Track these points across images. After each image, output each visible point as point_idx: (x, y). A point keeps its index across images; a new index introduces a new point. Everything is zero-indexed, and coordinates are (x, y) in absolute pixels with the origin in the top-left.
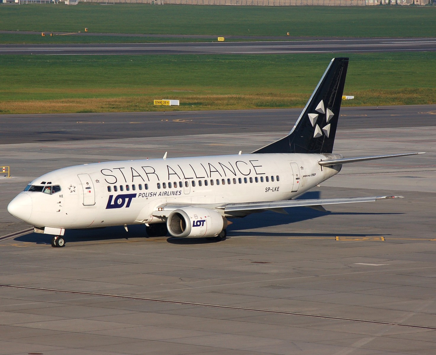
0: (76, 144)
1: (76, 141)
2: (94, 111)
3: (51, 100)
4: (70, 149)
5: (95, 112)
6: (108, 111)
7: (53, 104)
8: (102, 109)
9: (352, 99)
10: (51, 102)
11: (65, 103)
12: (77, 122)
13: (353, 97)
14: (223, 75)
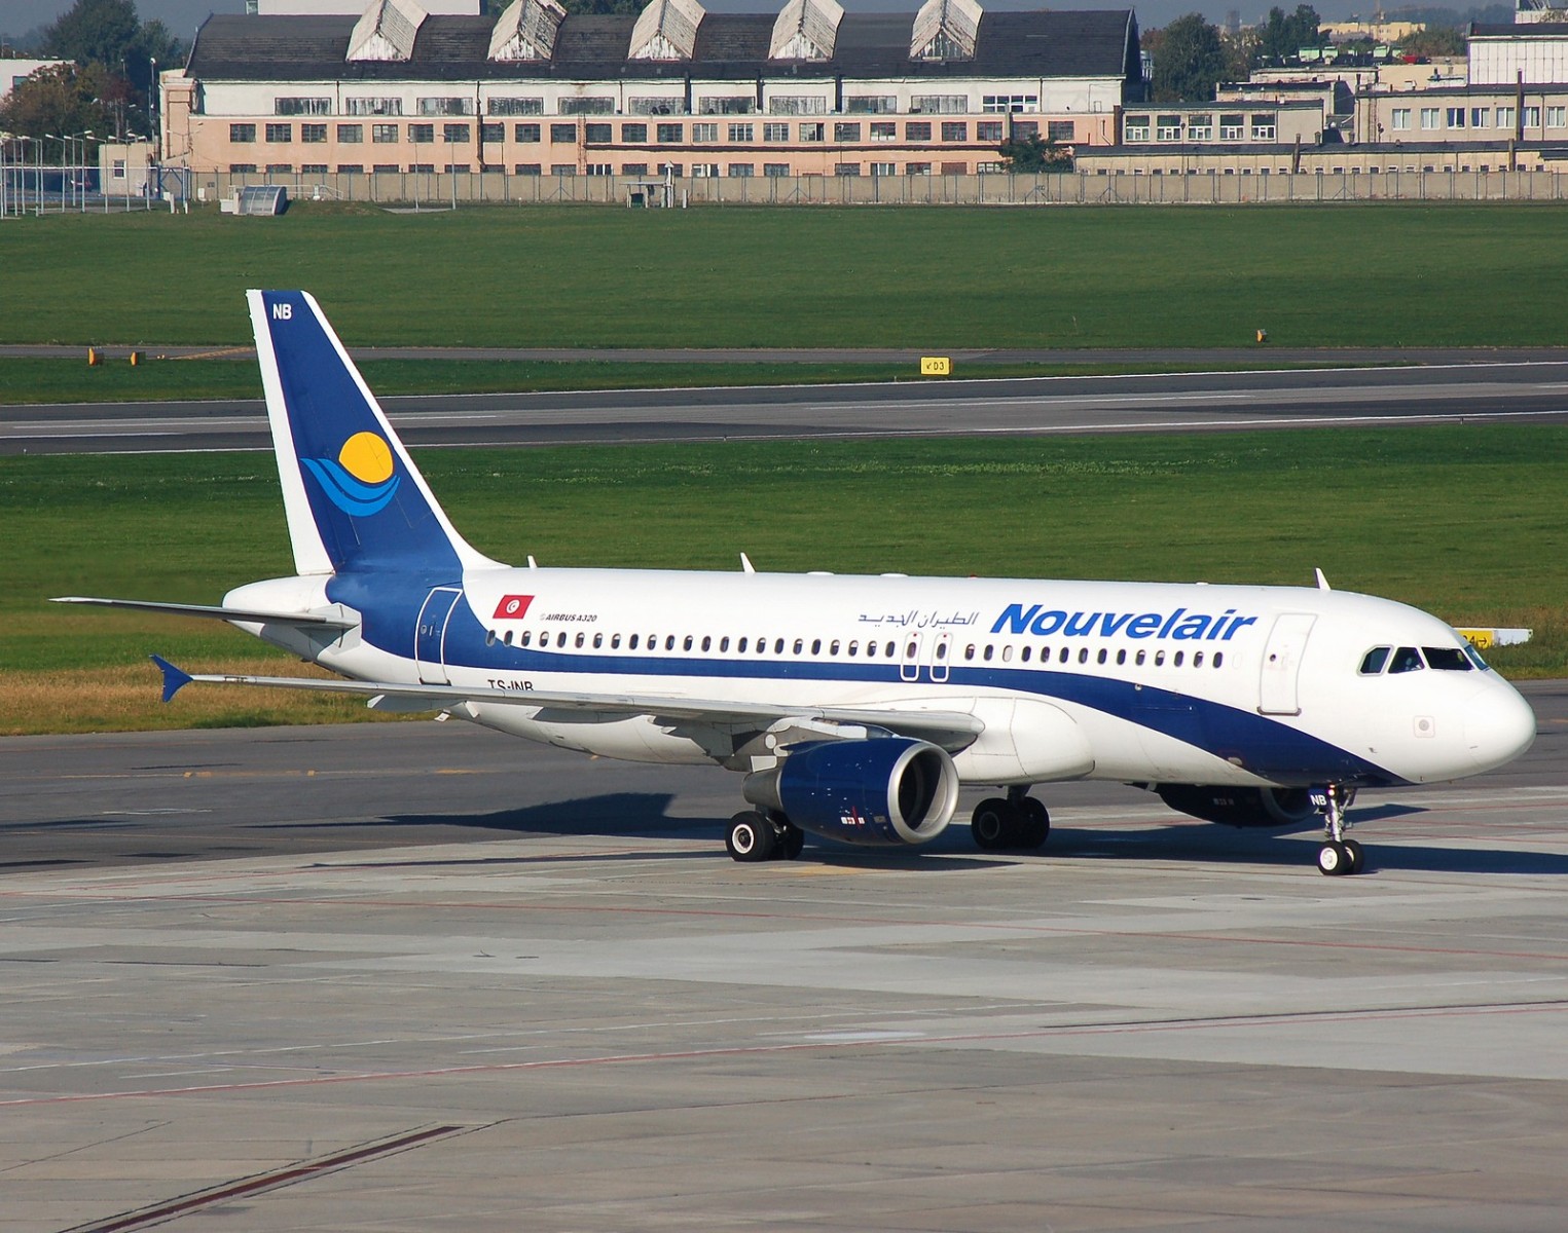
0: (159, 880)
1: (166, 866)
2: (282, 719)
3: (81, 672)
4: (127, 905)
5: (285, 723)
6: (347, 715)
7: (85, 690)
8: (316, 709)
9: (1523, 645)
10: (78, 680)
11: (146, 683)
12: (188, 774)
13: (1521, 635)
14: (921, 536)
